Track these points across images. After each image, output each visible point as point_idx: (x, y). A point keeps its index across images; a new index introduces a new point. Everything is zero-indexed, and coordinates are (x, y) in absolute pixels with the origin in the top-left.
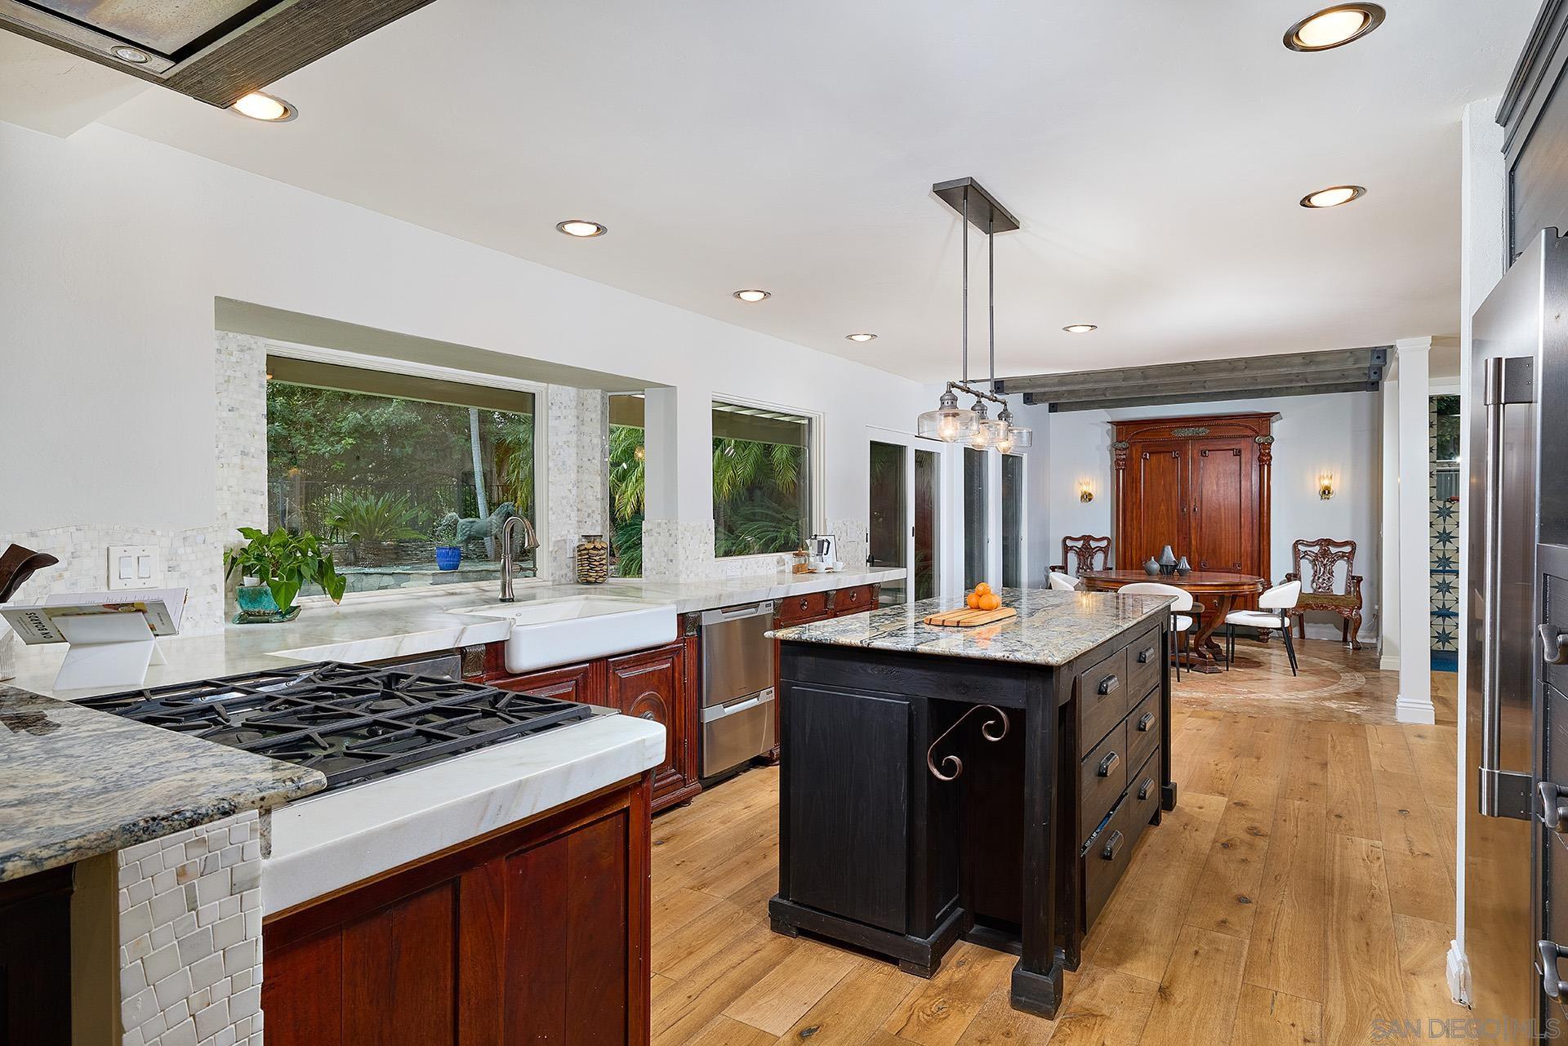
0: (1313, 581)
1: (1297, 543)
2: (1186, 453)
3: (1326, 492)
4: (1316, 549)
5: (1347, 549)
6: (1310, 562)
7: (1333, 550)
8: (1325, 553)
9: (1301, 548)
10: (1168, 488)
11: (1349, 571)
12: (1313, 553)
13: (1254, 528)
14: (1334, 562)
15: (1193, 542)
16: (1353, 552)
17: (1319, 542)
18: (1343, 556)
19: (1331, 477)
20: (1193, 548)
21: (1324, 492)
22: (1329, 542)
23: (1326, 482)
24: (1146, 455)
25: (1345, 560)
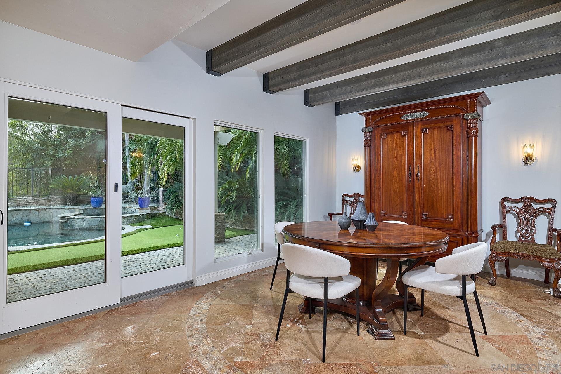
0: (518, 231)
1: (504, 200)
2: (411, 132)
3: (528, 159)
4: (520, 205)
5: (549, 206)
6: (515, 216)
7: (535, 206)
8: (527, 208)
9: (507, 204)
10: (399, 159)
11: (551, 224)
12: (517, 208)
13: (464, 187)
14: (536, 216)
15: (417, 198)
16: (553, 209)
17: (522, 200)
18: (545, 211)
19: (533, 145)
20: (417, 203)
21: (527, 159)
22: (532, 200)
23: (529, 151)
24: (384, 135)
25: (546, 215)
